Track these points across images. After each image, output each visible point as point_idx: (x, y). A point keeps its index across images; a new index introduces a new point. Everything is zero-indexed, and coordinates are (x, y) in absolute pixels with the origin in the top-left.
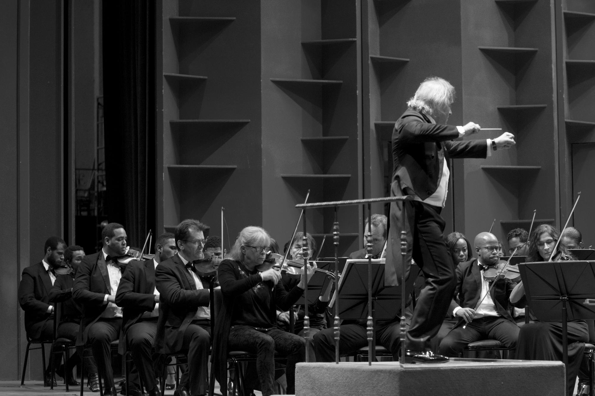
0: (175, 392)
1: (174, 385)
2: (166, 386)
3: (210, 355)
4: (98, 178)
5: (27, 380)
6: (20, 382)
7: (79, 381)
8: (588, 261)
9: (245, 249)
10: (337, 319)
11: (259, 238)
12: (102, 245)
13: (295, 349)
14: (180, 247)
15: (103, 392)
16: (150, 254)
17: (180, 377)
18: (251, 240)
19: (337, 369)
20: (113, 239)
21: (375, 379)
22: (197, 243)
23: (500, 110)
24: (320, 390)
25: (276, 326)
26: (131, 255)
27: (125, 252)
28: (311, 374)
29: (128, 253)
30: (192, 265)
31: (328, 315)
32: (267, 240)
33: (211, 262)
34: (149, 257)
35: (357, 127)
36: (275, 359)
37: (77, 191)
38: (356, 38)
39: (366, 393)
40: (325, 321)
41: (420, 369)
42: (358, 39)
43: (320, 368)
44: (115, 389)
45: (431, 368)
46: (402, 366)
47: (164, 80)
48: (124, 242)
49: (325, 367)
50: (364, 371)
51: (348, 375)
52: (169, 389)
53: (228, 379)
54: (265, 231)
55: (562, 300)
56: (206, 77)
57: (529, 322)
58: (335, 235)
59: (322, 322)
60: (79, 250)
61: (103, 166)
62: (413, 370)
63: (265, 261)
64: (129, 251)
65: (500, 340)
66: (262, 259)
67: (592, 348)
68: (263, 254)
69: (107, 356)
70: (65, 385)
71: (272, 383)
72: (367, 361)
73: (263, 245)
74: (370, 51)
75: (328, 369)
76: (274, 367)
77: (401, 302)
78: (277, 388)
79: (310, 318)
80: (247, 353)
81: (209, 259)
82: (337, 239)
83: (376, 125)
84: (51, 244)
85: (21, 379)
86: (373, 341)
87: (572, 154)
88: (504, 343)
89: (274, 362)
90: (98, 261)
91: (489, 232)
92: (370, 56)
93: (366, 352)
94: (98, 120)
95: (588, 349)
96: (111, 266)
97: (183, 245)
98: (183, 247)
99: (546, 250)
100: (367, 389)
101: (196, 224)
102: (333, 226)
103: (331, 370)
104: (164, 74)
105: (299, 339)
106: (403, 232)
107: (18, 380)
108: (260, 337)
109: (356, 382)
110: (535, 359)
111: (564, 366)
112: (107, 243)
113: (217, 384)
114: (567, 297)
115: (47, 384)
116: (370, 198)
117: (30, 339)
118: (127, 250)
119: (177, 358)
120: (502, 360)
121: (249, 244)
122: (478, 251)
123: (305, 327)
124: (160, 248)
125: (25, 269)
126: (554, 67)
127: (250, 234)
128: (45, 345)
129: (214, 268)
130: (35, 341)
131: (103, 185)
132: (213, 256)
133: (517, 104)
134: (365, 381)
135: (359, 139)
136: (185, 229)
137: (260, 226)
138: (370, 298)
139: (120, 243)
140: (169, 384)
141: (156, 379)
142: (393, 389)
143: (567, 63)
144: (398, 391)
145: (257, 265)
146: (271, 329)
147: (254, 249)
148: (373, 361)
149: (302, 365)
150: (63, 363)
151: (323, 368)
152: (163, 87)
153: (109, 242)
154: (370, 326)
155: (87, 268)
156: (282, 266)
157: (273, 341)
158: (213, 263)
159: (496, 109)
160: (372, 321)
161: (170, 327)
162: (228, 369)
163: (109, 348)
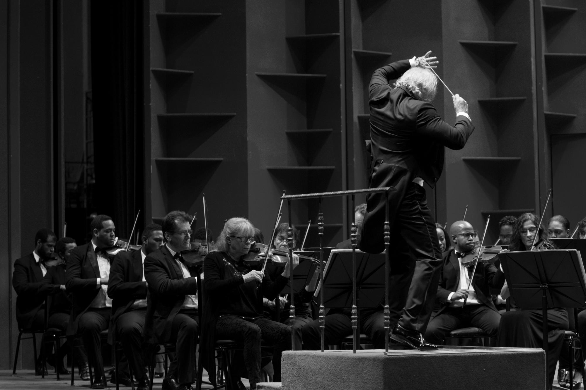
0: (164, 381)
1: (163, 373)
2: (155, 375)
3: (198, 343)
4: (87, 171)
5: (19, 369)
6: (11, 371)
7: (70, 370)
8: (567, 250)
9: (230, 240)
10: (322, 308)
11: (243, 228)
12: (91, 237)
13: (282, 338)
14: (168, 238)
15: (94, 380)
16: (138, 244)
17: (169, 366)
18: (236, 230)
19: (322, 357)
20: (102, 231)
21: (360, 366)
22: (183, 234)
23: (480, 102)
24: (306, 378)
25: (262, 315)
26: (120, 246)
27: (114, 243)
28: (297, 361)
29: (116, 244)
30: (180, 255)
31: (313, 304)
32: (251, 230)
33: (198, 252)
34: (137, 247)
35: (340, 119)
36: (261, 347)
37: (66, 184)
38: (339, 32)
39: (350, 380)
40: (310, 310)
41: (403, 356)
42: (341, 34)
43: (305, 356)
44: (105, 378)
45: (415, 356)
46: (386, 354)
47: (152, 75)
48: (112, 233)
49: (311, 355)
50: (348, 359)
51: (333, 362)
52: (157, 377)
53: (217, 367)
54: (249, 221)
55: (542, 288)
56: (192, 72)
57: (509, 310)
58: (320, 225)
59: (307, 310)
60: (72, 242)
61: (92, 160)
62: (397, 358)
63: (250, 251)
64: (117, 242)
65: (482, 327)
66: (247, 248)
67: (571, 335)
68: (248, 244)
69: (97, 346)
70: (56, 373)
71: (259, 371)
72: (352, 349)
73: (247, 235)
74: (353, 46)
75: (314, 357)
76: (261, 355)
77: (385, 291)
78: (264, 375)
79: (295, 307)
80: (234, 341)
81: (196, 250)
82: (322, 229)
83: (360, 118)
84: (42, 237)
85: (13, 368)
86: (357, 329)
87: (551, 145)
88: (486, 330)
89: (261, 350)
90: (88, 252)
91: (463, 220)
92: (353, 50)
93: (351, 340)
94: (87, 114)
95: (568, 335)
96: (100, 257)
97: (170, 236)
98: (170, 238)
99: (528, 237)
100: (352, 376)
101: (182, 215)
102: (318, 217)
103: (316, 357)
104: (151, 69)
105: (286, 328)
106: (386, 222)
107: (10, 369)
108: (247, 326)
109: (341, 370)
110: (515, 346)
111: (545, 353)
112: (96, 235)
113: (205, 372)
114: (547, 286)
115: (38, 373)
116: (354, 189)
117: (22, 329)
118: (116, 241)
119: (166, 347)
120: (483, 347)
121: (234, 235)
122: (454, 239)
123: (291, 316)
124: (145, 240)
125: (17, 261)
126: (533, 60)
127: (235, 224)
128: (36, 334)
129: (201, 258)
130: (26, 331)
131: (92, 178)
132: (200, 246)
133: (497, 97)
134: (350, 368)
135: (343, 131)
136: (172, 220)
137: (244, 217)
138: (355, 287)
139: (109, 234)
140: (157, 372)
141: (145, 368)
142: (377, 376)
143: (546, 57)
144: (382, 378)
145: (242, 255)
146: (258, 318)
147: (239, 240)
148: (357, 349)
149: (288, 353)
150: (53, 352)
151: (308, 356)
152: (151, 82)
153: (97, 234)
154: (354, 314)
155: (77, 259)
156: (268, 255)
157: (259, 329)
158: (200, 253)
159: (477, 102)
160: (356, 310)
161: (158, 317)
162: (216, 357)
163: (99, 337)
